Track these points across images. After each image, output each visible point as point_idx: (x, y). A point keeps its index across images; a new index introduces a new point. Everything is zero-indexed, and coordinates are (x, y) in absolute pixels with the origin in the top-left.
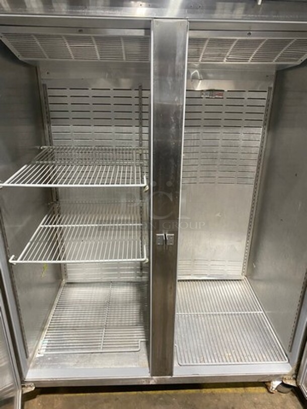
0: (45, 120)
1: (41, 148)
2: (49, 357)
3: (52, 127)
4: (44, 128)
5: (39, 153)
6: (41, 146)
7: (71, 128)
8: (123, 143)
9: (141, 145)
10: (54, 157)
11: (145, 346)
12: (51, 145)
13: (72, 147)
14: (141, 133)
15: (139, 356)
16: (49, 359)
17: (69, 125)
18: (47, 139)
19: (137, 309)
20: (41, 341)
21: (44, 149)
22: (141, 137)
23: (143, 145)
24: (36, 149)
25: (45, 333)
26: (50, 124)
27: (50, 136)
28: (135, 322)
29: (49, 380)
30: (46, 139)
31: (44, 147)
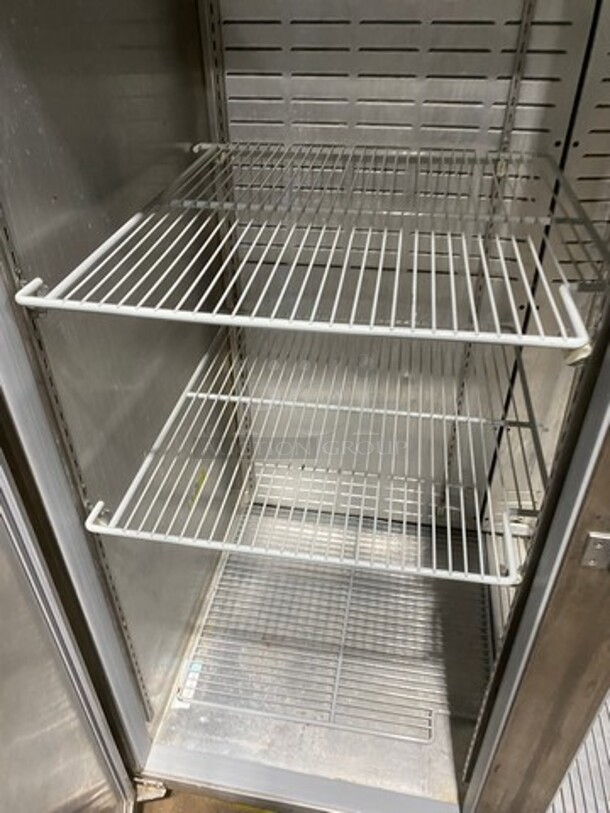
0: (209, 54)
1: (196, 149)
2: (202, 714)
3: (227, 77)
4: (204, 81)
5: (187, 166)
6: (195, 145)
7: (285, 82)
8: (445, 137)
9: (504, 146)
10: (231, 179)
11: (448, 728)
12: (222, 141)
13: (285, 150)
14: (512, 102)
15: (430, 761)
16: (203, 719)
17: (279, 75)
18: (214, 119)
19: (426, 608)
20: (186, 663)
21: (202, 152)
22: (509, 117)
23: (513, 147)
24: (180, 152)
25: (195, 640)
26: (223, 68)
27: (222, 111)
28: (420, 648)
29: (199, 785)
30: (211, 121)
31: (205, 146)
